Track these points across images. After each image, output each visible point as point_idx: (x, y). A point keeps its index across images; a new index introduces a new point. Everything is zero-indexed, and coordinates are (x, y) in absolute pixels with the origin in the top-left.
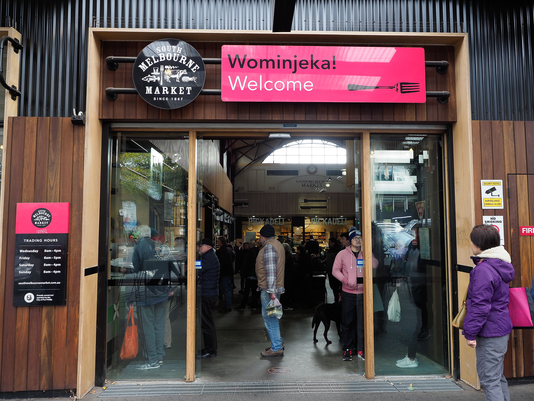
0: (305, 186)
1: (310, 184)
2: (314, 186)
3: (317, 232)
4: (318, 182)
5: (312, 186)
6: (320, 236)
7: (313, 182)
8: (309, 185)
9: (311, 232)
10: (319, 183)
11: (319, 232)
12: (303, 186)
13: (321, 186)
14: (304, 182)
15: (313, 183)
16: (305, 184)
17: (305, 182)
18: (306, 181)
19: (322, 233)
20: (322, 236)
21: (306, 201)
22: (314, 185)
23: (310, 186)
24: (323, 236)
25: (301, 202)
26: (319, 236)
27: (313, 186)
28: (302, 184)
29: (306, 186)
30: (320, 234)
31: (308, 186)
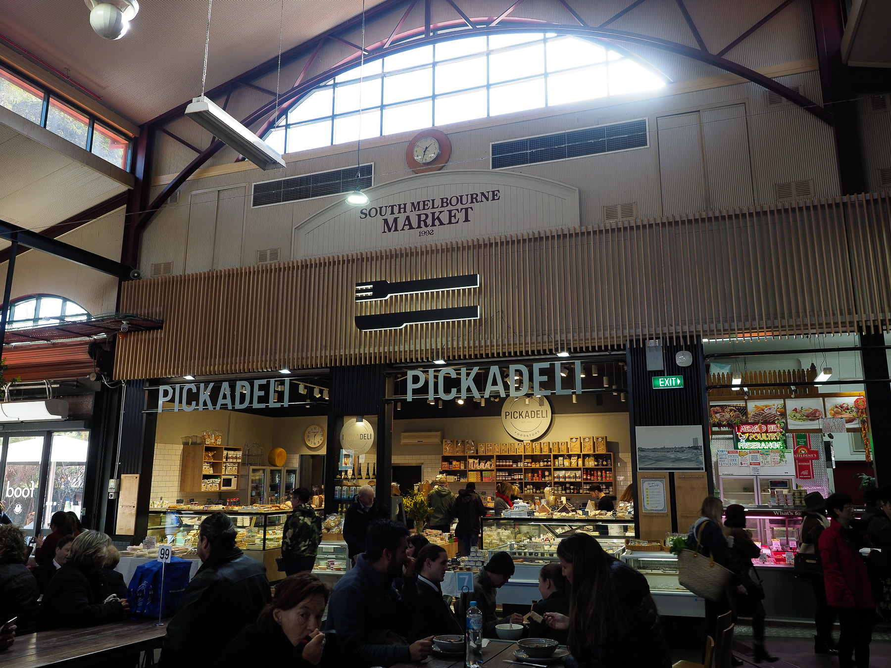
0: (396, 230)
1: (419, 216)
2: (433, 225)
3: (579, 456)
4: (454, 201)
5: (426, 226)
6: (591, 469)
7: (430, 204)
8: (414, 222)
9: (553, 453)
10: (459, 206)
11: (585, 456)
12: (390, 230)
13: (467, 220)
14: (392, 213)
15: (429, 212)
16: (396, 220)
17: (396, 209)
18: (402, 208)
19: (597, 457)
20: (597, 470)
21: (380, 289)
22: (433, 220)
23: (419, 227)
24: (601, 470)
25: (357, 298)
26: (587, 471)
27: (429, 221)
28: (386, 221)
29: (400, 227)
30: (591, 463)
31: (411, 228)
